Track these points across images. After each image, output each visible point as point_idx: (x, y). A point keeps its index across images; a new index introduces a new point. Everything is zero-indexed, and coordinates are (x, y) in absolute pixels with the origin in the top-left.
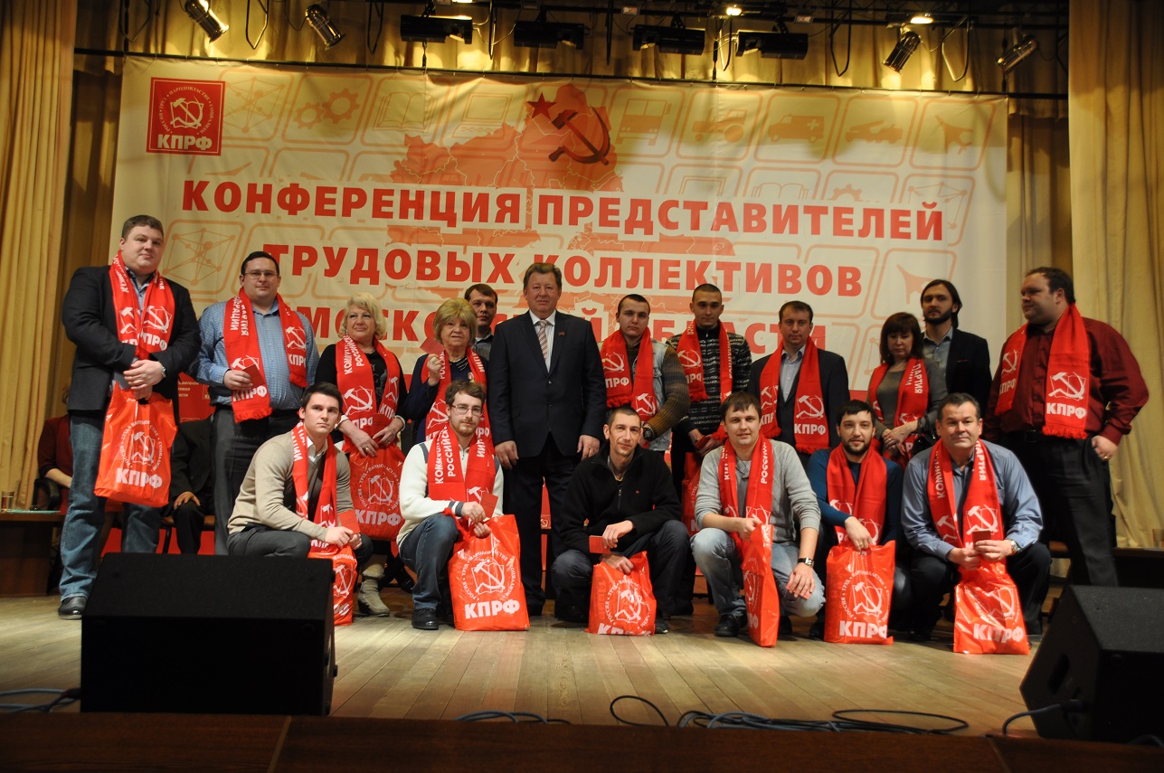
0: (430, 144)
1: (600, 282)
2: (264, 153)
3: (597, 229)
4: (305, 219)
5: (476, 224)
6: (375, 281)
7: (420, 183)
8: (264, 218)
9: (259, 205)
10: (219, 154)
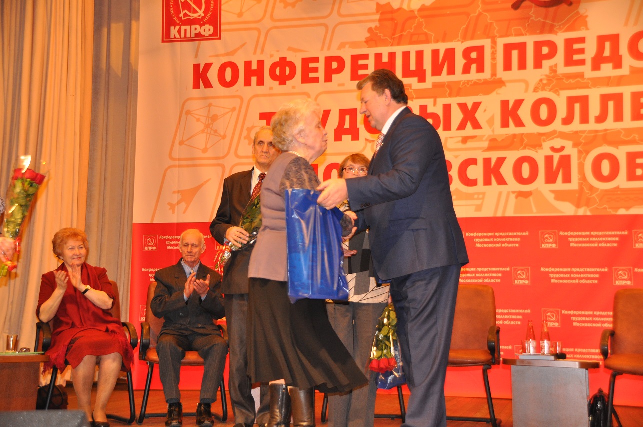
0: (399, 9)
1: (567, 121)
2: (256, 33)
3: (562, 70)
4: (294, 87)
5: (444, 78)
6: (355, 137)
7: (392, 45)
8: (260, 90)
9: (254, 80)
10: (220, 39)
